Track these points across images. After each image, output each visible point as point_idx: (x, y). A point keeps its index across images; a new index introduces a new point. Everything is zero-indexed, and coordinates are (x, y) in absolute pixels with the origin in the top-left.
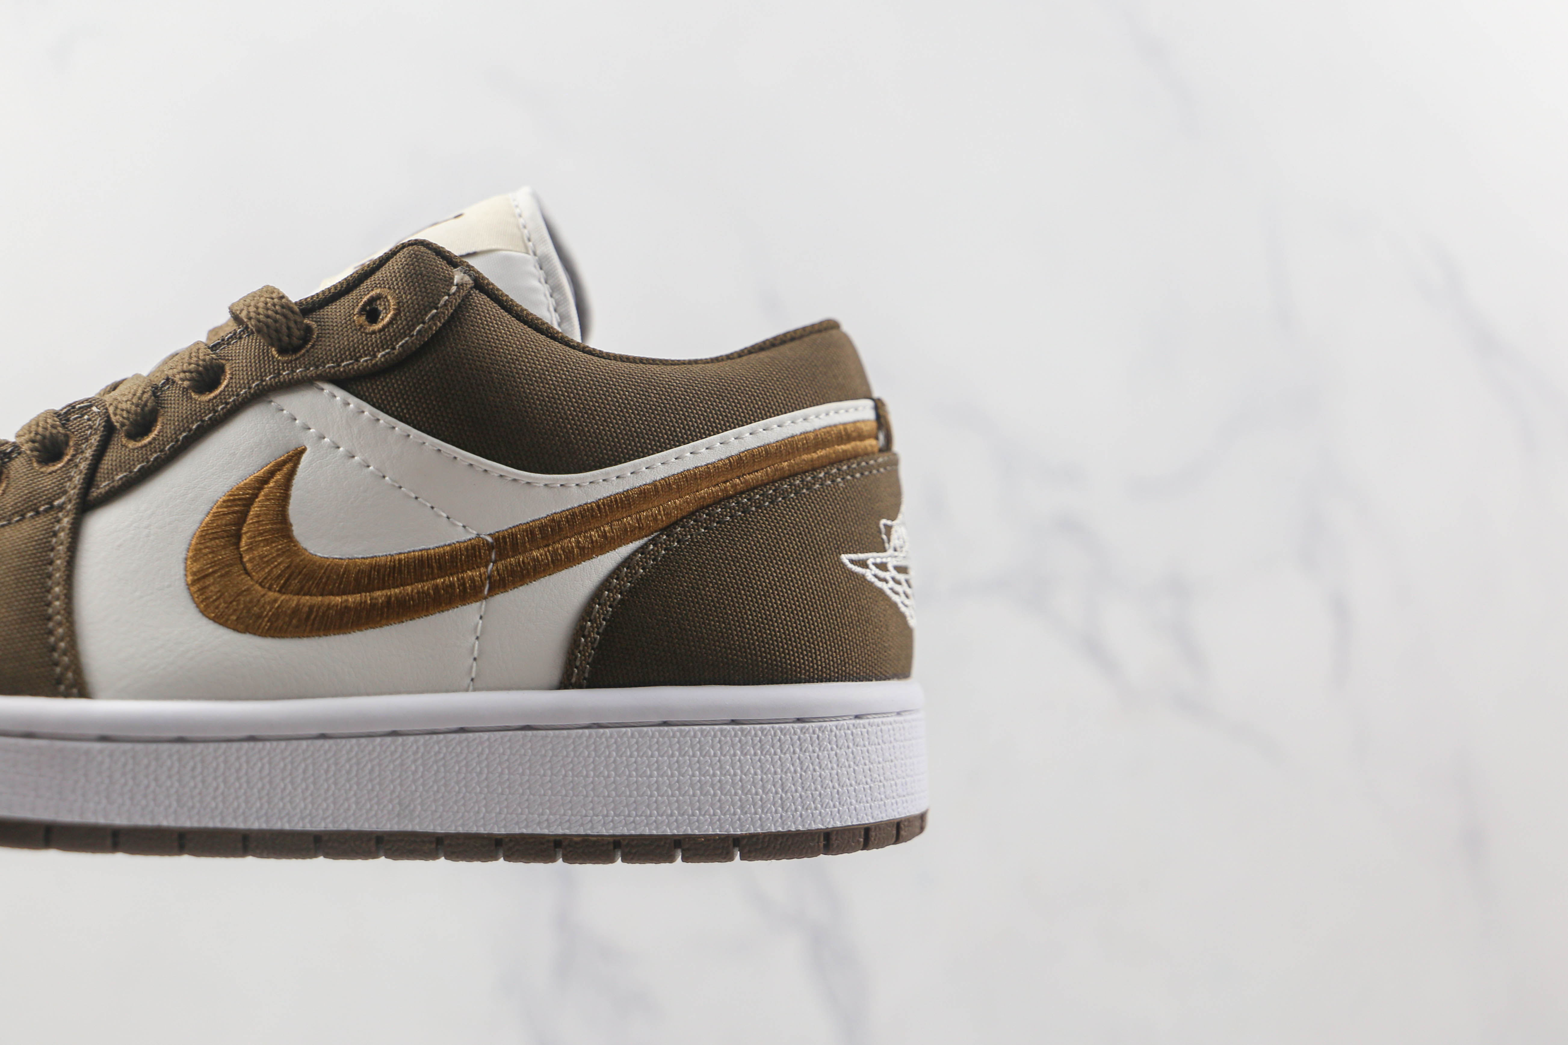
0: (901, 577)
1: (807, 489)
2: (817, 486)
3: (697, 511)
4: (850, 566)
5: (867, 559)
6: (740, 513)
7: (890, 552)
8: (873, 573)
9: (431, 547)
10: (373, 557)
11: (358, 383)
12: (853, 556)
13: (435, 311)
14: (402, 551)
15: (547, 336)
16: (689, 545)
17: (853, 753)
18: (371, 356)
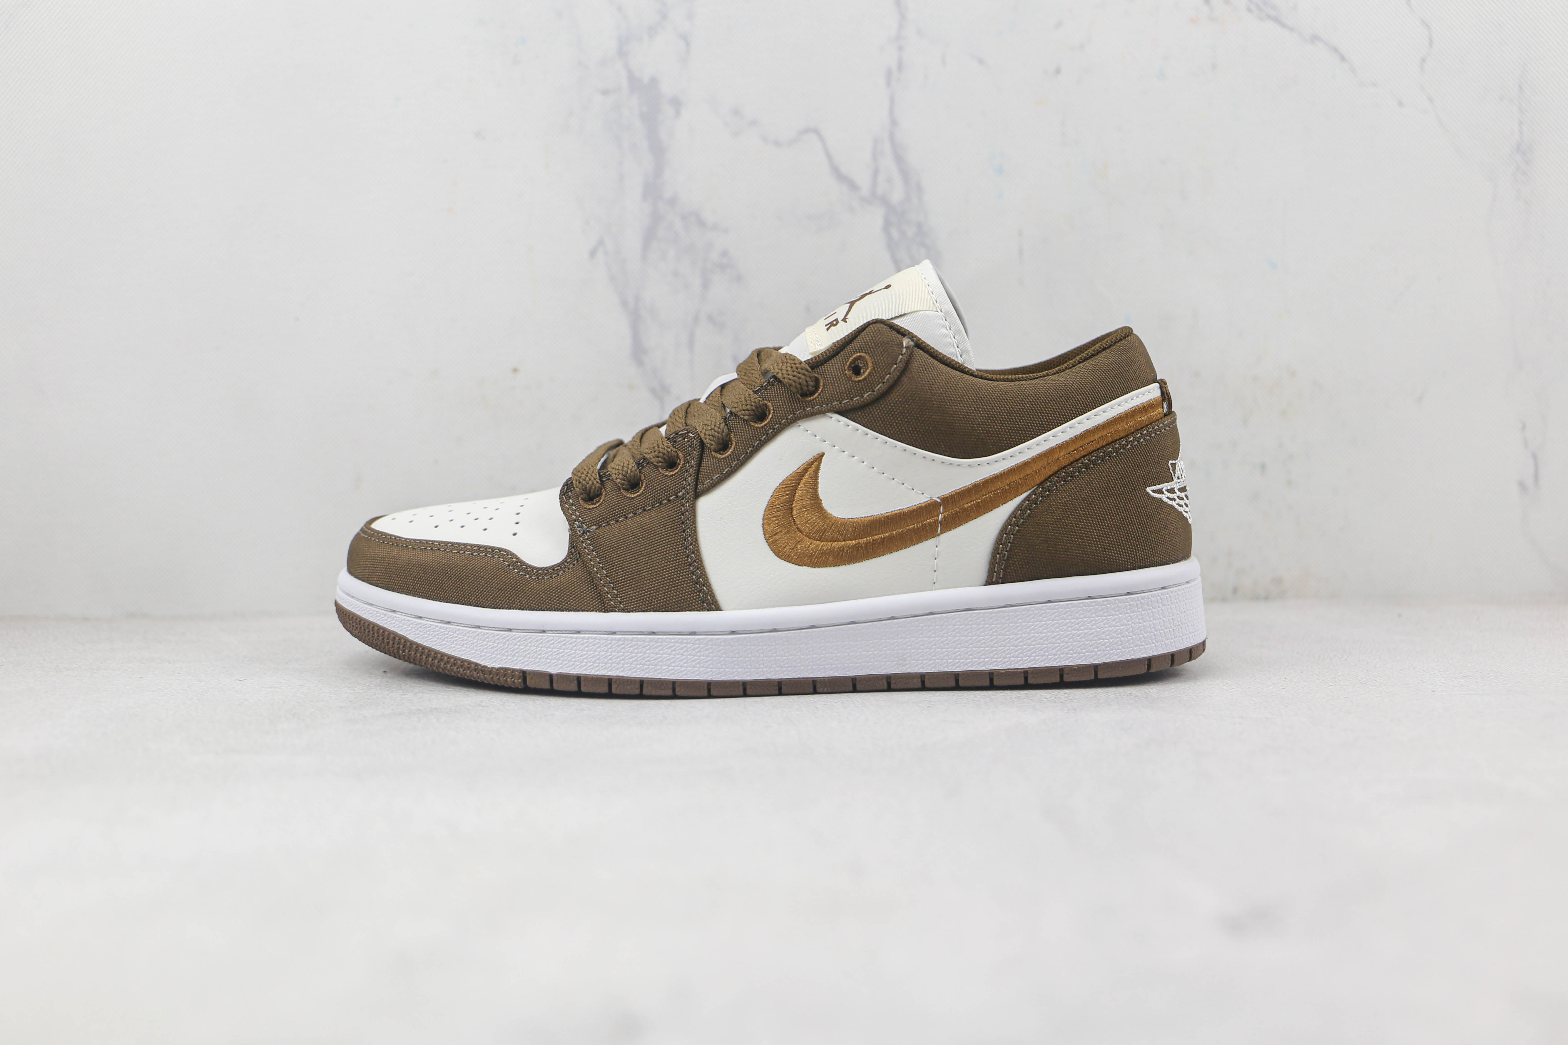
0: (1182, 495)
1: (1123, 449)
2: (1129, 446)
3: (1058, 471)
4: (1152, 494)
5: (1162, 489)
6: (1084, 469)
7: (1176, 480)
8: (1166, 496)
9: (905, 507)
10: (871, 516)
11: (853, 412)
12: (1154, 488)
13: (895, 366)
14: (888, 511)
15: (960, 371)
16: (1056, 492)
17: (1162, 610)
18: (860, 396)
